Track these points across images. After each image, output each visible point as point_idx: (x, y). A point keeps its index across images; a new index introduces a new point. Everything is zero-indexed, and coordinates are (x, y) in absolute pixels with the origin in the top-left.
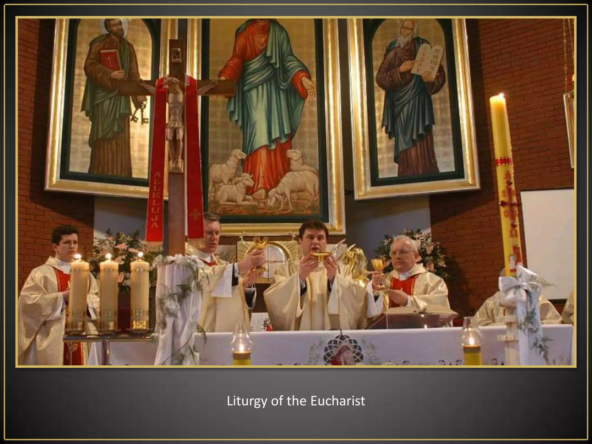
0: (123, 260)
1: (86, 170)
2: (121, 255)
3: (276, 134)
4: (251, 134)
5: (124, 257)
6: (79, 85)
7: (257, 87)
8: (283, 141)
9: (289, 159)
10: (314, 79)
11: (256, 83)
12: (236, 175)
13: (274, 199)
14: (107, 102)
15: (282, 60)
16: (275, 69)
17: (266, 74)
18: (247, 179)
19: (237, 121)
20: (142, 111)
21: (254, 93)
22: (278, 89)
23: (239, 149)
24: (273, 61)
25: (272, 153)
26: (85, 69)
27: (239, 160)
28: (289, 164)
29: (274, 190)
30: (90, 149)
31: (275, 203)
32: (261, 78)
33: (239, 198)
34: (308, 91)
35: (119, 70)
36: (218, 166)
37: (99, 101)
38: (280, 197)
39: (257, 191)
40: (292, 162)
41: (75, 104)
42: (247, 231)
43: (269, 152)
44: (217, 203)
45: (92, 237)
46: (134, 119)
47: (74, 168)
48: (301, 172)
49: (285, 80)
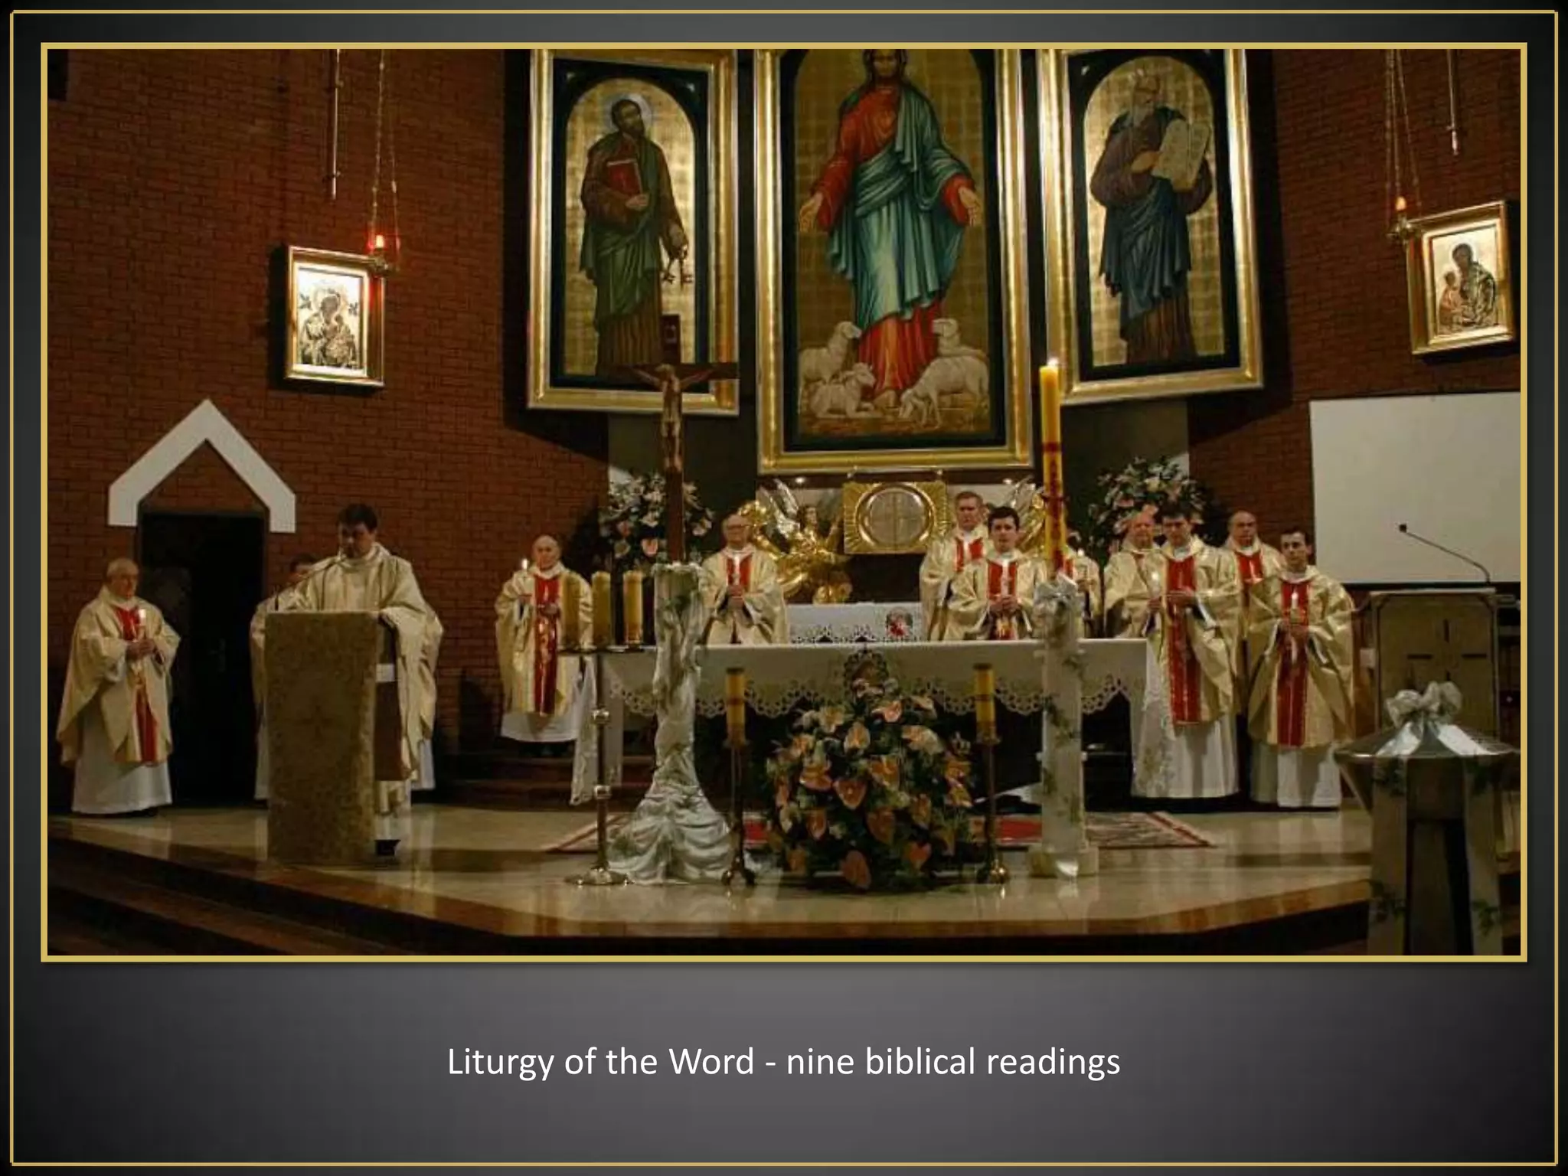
0: (656, 519)
1: (591, 370)
2: (653, 510)
3: (912, 293)
4: (869, 293)
5: (657, 514)
6: (574, 226)
7: (879, 210)
8: (926, 304)
9: (938, 335)
10: (981, 188)
11: (877, 203)
12: (847, 366)
13: (910, 408)
14: (621, 253)
15: (924, 157)
16: (910, 175)
17: (893, 185)
18: (863, 373)
19: (845, 272)
20: (681, 263)
21: (873, 219)
22: (916, 211)
23: (848, 320)
24: (907, 160)
25: (907, 326)
26: (583, 198)
27: (849, 340)
28: (936, 344)
29: (909, 391)
30: (597, 335)
31: (912, 414)
32: (885, 193)
33: (851, 408)
34: (970, 212)
35: (638, 193)
36: (814, 351)
37: (609, 251)
38: (921, 404)
39: (879, 394)
40: (943, 342)
41: (569, 260)
42: (860, 464)
43: (901, 324)
44: (812, 416)
45: (607, 481)
46: (668, 277)
47: (574, 368)
48: (958, 359)
49: (929, 195)
